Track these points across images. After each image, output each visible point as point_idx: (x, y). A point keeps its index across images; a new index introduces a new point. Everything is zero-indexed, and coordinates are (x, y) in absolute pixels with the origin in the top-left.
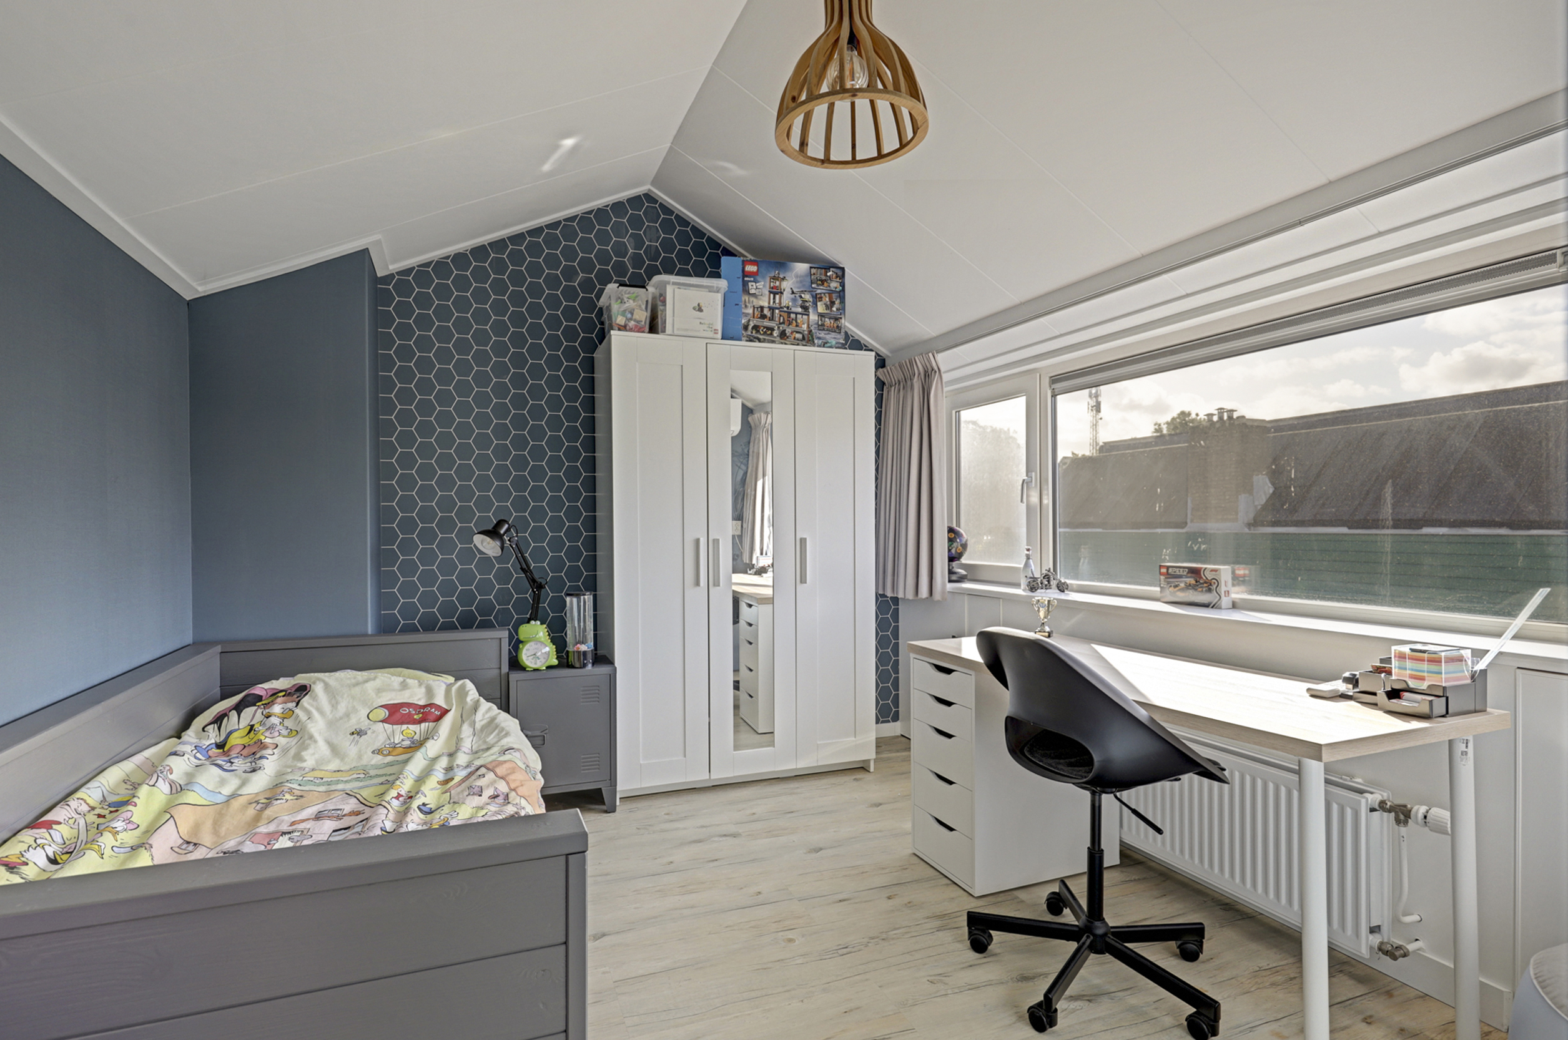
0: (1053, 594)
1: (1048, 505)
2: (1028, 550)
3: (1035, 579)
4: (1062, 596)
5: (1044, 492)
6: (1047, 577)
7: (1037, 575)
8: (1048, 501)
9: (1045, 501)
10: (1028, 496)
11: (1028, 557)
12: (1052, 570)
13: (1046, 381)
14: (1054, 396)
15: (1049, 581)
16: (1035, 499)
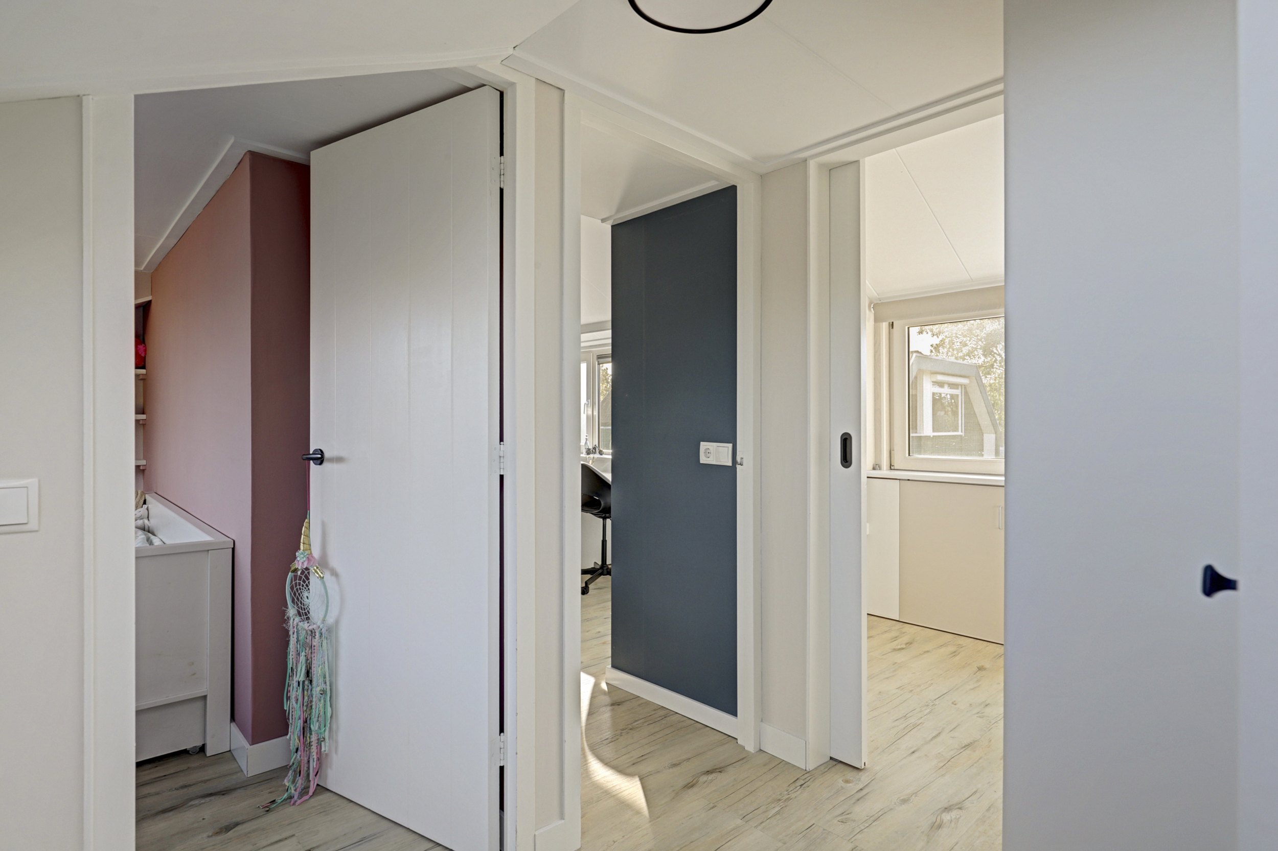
0: (597, 456)
1: (596, 415)
2: (587, 436)
3: (589, 449)
4: (601, 456)
5: (594, 409)
6: (595, 448)
7: (591, 447)
8: (596, 413)
9: (595, 413)
10: (587, 411)
11: (587, 439)
12: (597, 445)
13: (595, 357)
14: (599, 364)
15: (595, 450)
16: (590, 412)
